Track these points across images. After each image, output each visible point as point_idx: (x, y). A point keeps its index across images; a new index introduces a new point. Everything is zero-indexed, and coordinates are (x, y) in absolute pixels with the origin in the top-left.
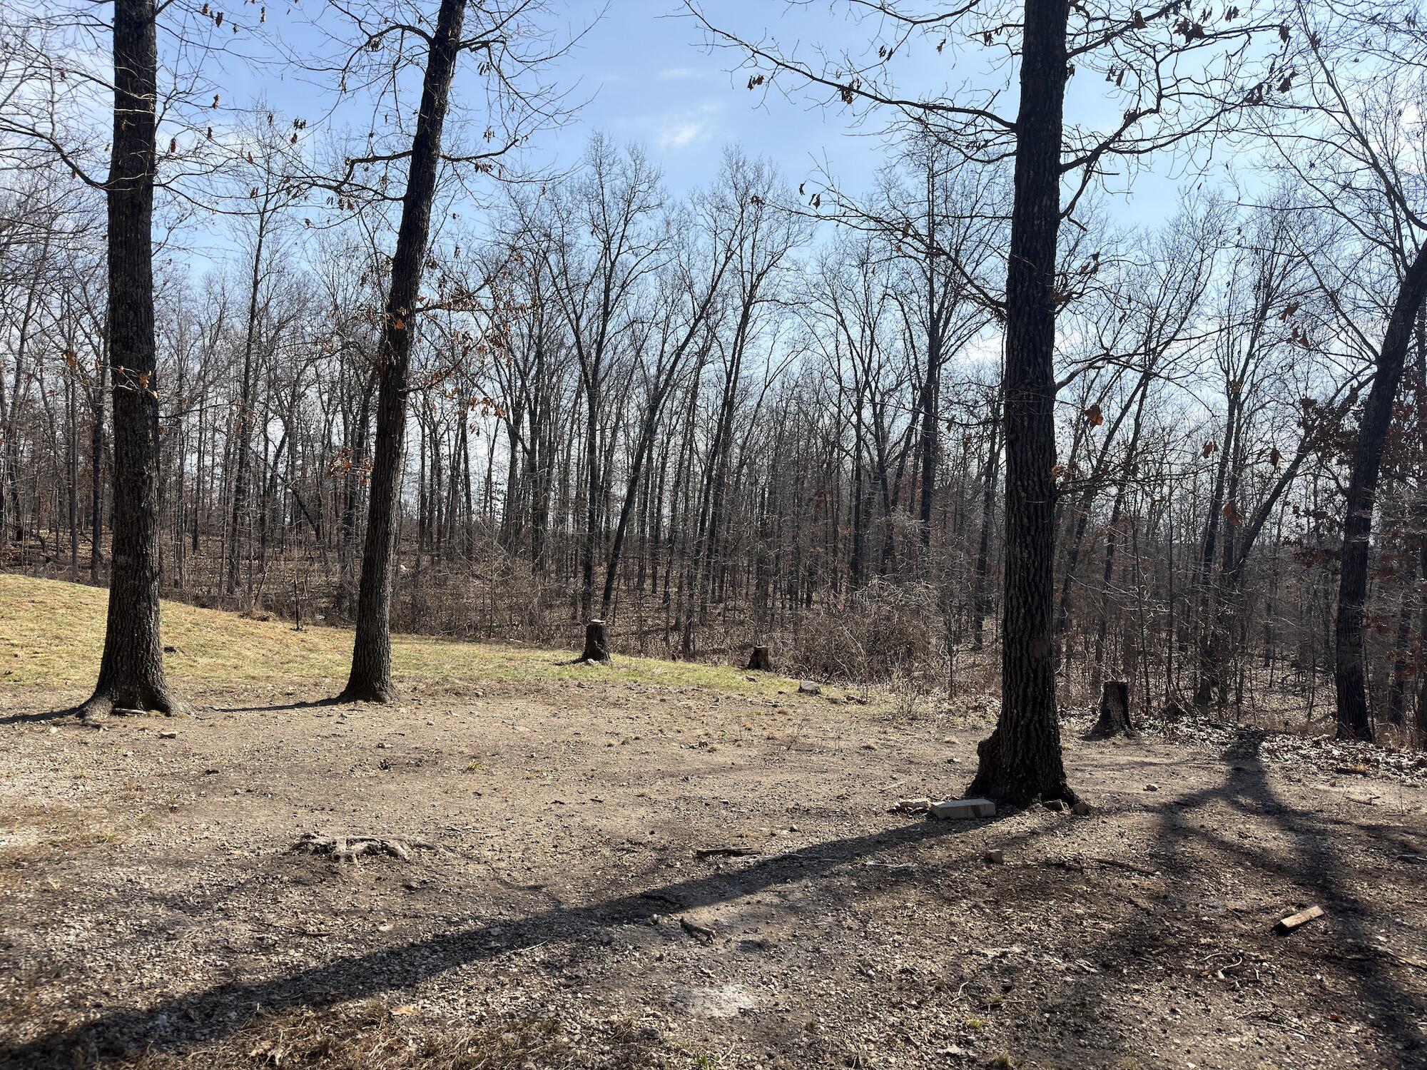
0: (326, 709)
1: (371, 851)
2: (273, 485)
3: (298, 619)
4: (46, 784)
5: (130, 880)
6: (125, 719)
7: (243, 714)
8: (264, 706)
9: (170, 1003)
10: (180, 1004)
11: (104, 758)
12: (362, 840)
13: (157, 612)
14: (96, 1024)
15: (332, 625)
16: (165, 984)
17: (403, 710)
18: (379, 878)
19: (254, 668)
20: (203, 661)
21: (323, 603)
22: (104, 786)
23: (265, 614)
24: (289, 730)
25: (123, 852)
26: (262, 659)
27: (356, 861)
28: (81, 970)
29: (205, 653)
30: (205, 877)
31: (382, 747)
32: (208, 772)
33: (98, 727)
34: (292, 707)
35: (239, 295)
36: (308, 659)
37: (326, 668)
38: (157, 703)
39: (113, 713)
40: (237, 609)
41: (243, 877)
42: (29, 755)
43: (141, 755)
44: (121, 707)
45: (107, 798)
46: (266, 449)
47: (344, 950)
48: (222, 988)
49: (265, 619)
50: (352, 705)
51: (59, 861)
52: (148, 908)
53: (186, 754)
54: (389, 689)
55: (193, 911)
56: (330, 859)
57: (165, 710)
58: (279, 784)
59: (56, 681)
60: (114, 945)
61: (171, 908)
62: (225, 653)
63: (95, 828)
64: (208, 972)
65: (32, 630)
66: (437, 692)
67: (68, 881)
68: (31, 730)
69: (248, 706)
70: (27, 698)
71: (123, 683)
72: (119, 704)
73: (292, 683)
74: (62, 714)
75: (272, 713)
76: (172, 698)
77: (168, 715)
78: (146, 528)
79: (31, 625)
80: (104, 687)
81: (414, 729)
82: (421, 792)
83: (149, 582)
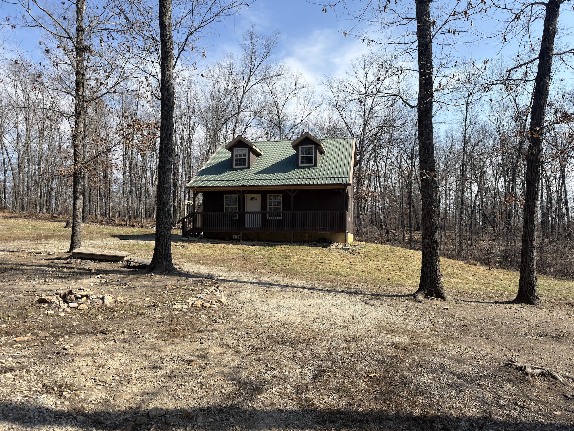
0: (508, 305)
1: (543, 374)
2: (474, 210)
3: (489, 265)
4: (407, 321)
5: (442, 363)
6: (429, 300)
7: (473, 303)
8: (481, 301)
9: (465, 418)
10: (469, 419)
11: (424, 314)
12: (538, 368)
13: (439, 261)
14: (439, 417)
15: (504, 268)
16: (462, 409)
17: (545, 310)
18: (549, 388)
19: (474, 284)
20: (453, 280)
21: (498, 259)
22: (426, 324)
23: (475, 263)
24: (493, 312)
25: (437, 351)
26: (476, 281)
27: (536, 377)
28: (431, 394)
29: (454, 277)
30: (470, 368)
31: (538, 326)
32: (463, 326)
33: (421, 302)
34: (493, 303)
35: (458, 136)
36: (496, 283)
37: (504, 287)
38: (440, 295)
39: (425, 297)
40: (463, 260)
41: (486, 373)
42: (400, 309)
43: (437, 315)
44: (428, 295)
45: (428, 330)
46: (471, 195)
47: (538, 418)
48: (485, 418)
49: (475, 265)
50: (520, 305)
51: (417, 350)
52: (450, 376)
53: (453, 317)
54: (537, 300)
55: (468, 382)
56: (523, 373)
57: (443, 298)
58: (493, 335)
59: (404, 284)
60: (440, 388)
61: (459, 378)
62: (462, 278)
63: (426, 341)
64: (478, 409)
65: (395, 265)
66: (561, 304)
67: (421, 358)
68: (399, 300)
69: (474, 300)
70: (396, 288)
71: (428, 287)
72: (427, 294)
73: (490, 292)
74: (408, 296)
75: (485, 305)
76: (445, 294)
77: (445, 300)
78: (434, 229)
79: (394, 263)
80: (422, 287)
81: (553, 320)
82: (563, 351)
83: (435, 250)
